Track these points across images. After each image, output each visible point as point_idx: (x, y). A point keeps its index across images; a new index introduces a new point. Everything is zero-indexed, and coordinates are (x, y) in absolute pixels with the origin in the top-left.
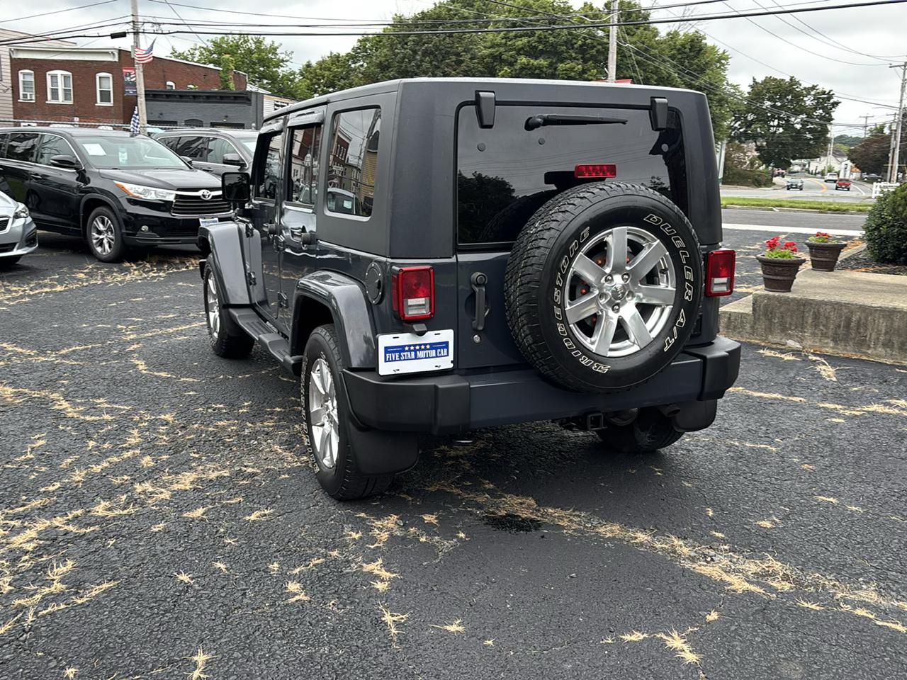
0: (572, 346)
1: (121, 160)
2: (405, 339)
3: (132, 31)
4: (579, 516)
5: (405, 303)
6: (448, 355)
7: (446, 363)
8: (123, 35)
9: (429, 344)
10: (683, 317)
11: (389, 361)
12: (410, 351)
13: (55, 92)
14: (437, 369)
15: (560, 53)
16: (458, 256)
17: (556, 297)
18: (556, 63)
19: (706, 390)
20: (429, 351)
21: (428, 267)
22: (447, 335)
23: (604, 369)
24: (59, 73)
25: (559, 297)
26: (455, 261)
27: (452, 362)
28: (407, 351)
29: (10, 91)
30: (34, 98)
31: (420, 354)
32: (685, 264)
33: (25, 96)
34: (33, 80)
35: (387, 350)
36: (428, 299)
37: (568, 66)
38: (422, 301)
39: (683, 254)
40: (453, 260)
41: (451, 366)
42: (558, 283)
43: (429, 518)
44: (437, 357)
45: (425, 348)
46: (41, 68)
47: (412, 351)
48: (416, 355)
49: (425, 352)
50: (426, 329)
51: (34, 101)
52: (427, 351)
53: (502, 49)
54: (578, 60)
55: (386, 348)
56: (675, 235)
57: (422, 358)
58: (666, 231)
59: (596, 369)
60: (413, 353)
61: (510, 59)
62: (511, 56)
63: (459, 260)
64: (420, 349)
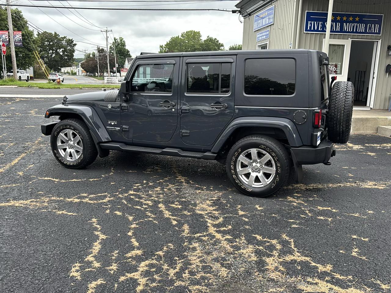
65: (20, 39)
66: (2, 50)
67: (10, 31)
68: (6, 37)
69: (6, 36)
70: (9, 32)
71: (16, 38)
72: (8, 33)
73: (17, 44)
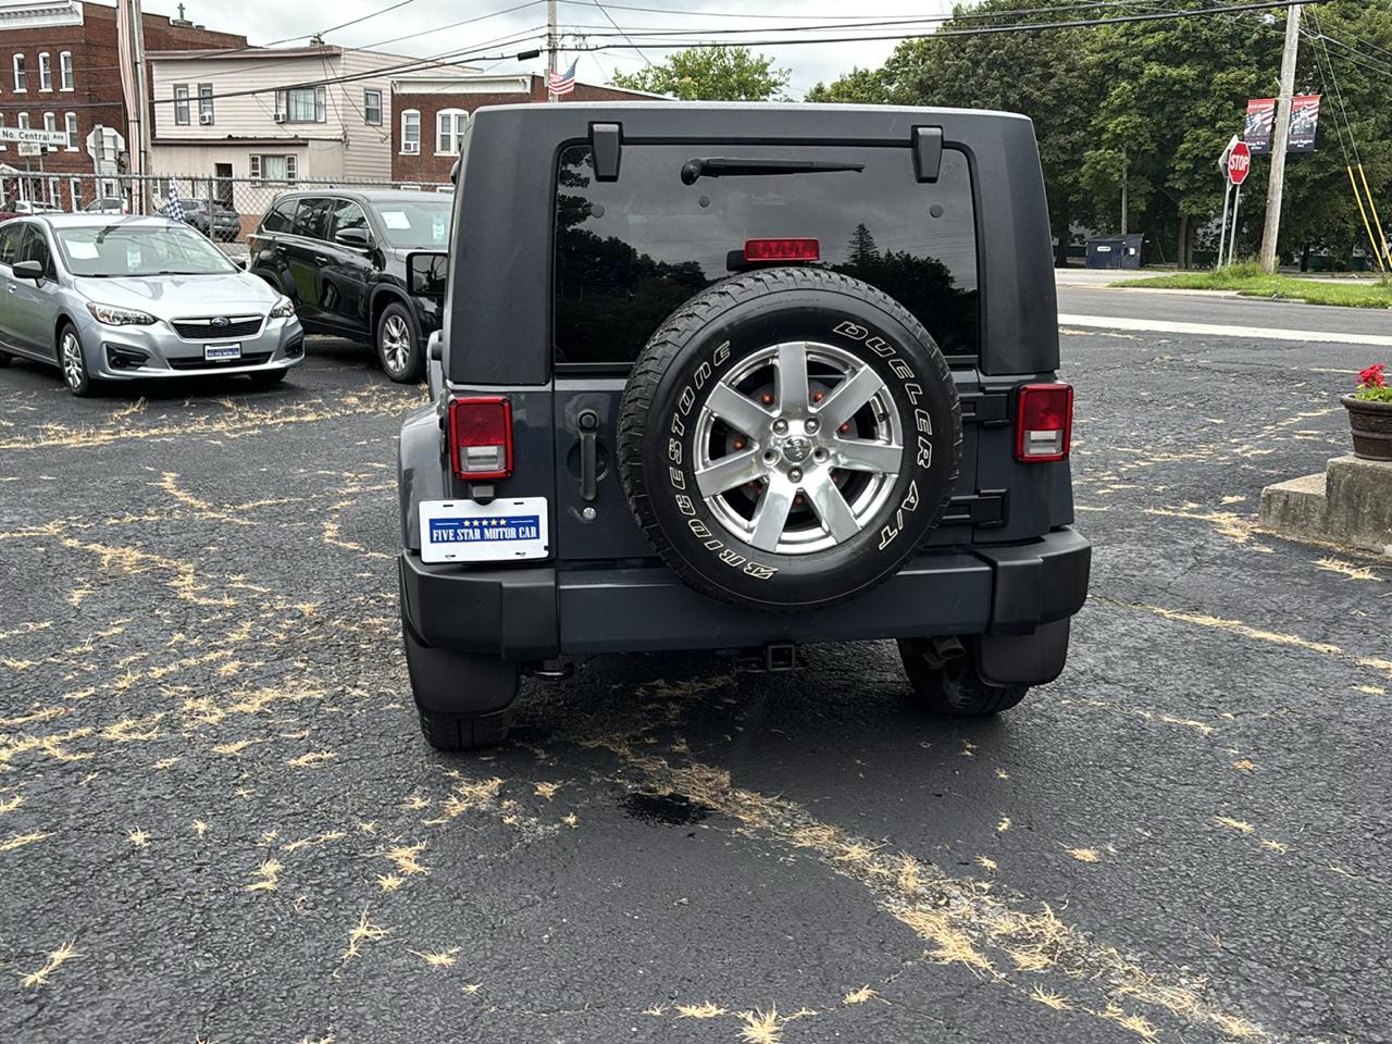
0: (705, 533)
1: (435, 235)
2: (463, 508)
3: (547, 47)
4: (782, 809)
5: (462, 453)
6: (538, 537)
7: (536, 548)
8: (535, 54)
9: (505, 518)
10: (914, 494)
11: (438, 541)
12: (472, 527)
13: (446, 140)
14: (519, 557)
15: (1219, 56)
16: (557, 382)
17: (673, 453)
18: (1212, 71)
19: (998, 618)
20: (505, 530)
21: (500, 398)
22: (537, 506)
23: (766, 572)
24: (453, 112)
25: (679, 453)
26: (550, 390)
27: (546, 548)
28: (467, 527)
29: (389, 140)
30: (418, 149)
31: (488, 533)
32: (916, 406)
33: (408, 146)
34: (419, 123)
35: (434, 524)
36: (502, 449)
37: (1232, 75)
38: (492, 450)
39: (911, 388)
40: (548, 387)
41: (545, 554)
42: (674, 429)
43: (546, 789)
44: (518, 538)
45: (498, 523)
46: (429, 106)
47: (476, 527)
48: (482, 534)
49: (497, 530)
50: (491, 495)
51: (418, 154)
52: (501, 530)
53: (1119, 54)
54: (1249, 65)
55: (433, 522)
56: (894, 357)
57: (493, 540)
58: (877, 349)
59: (751, 571)
60: (477, 531)
61: (1132, 69)
62: (1134, 64)
63: (556, 389)
64: (490, 526)
65: (1312, 124)
66: (1231, 167)
67: (1281, 98)
68: (1265, 123)
69: (1265, 116)
70: (1277, 103)
71: (1299, 119)
72: (1273, 107)
73: (1295, 142)
